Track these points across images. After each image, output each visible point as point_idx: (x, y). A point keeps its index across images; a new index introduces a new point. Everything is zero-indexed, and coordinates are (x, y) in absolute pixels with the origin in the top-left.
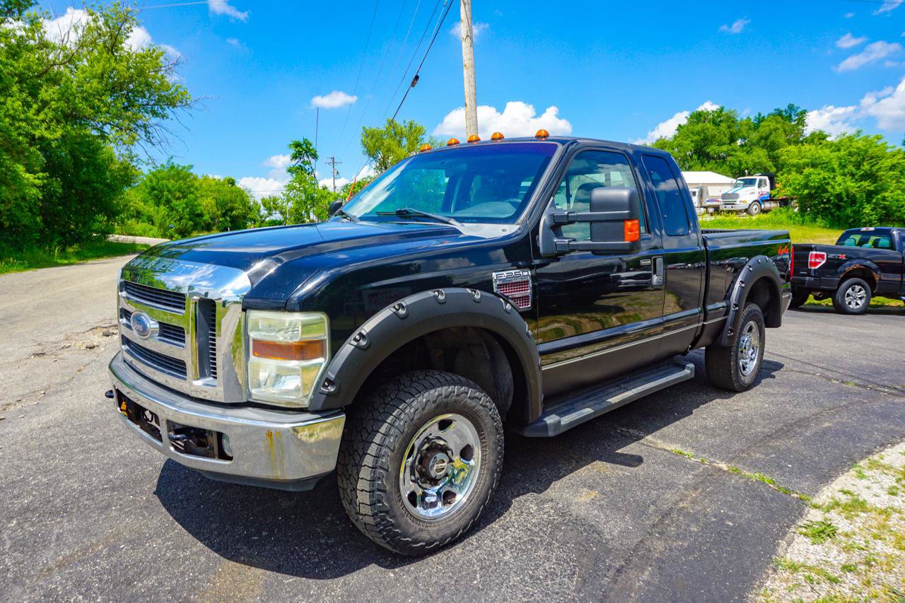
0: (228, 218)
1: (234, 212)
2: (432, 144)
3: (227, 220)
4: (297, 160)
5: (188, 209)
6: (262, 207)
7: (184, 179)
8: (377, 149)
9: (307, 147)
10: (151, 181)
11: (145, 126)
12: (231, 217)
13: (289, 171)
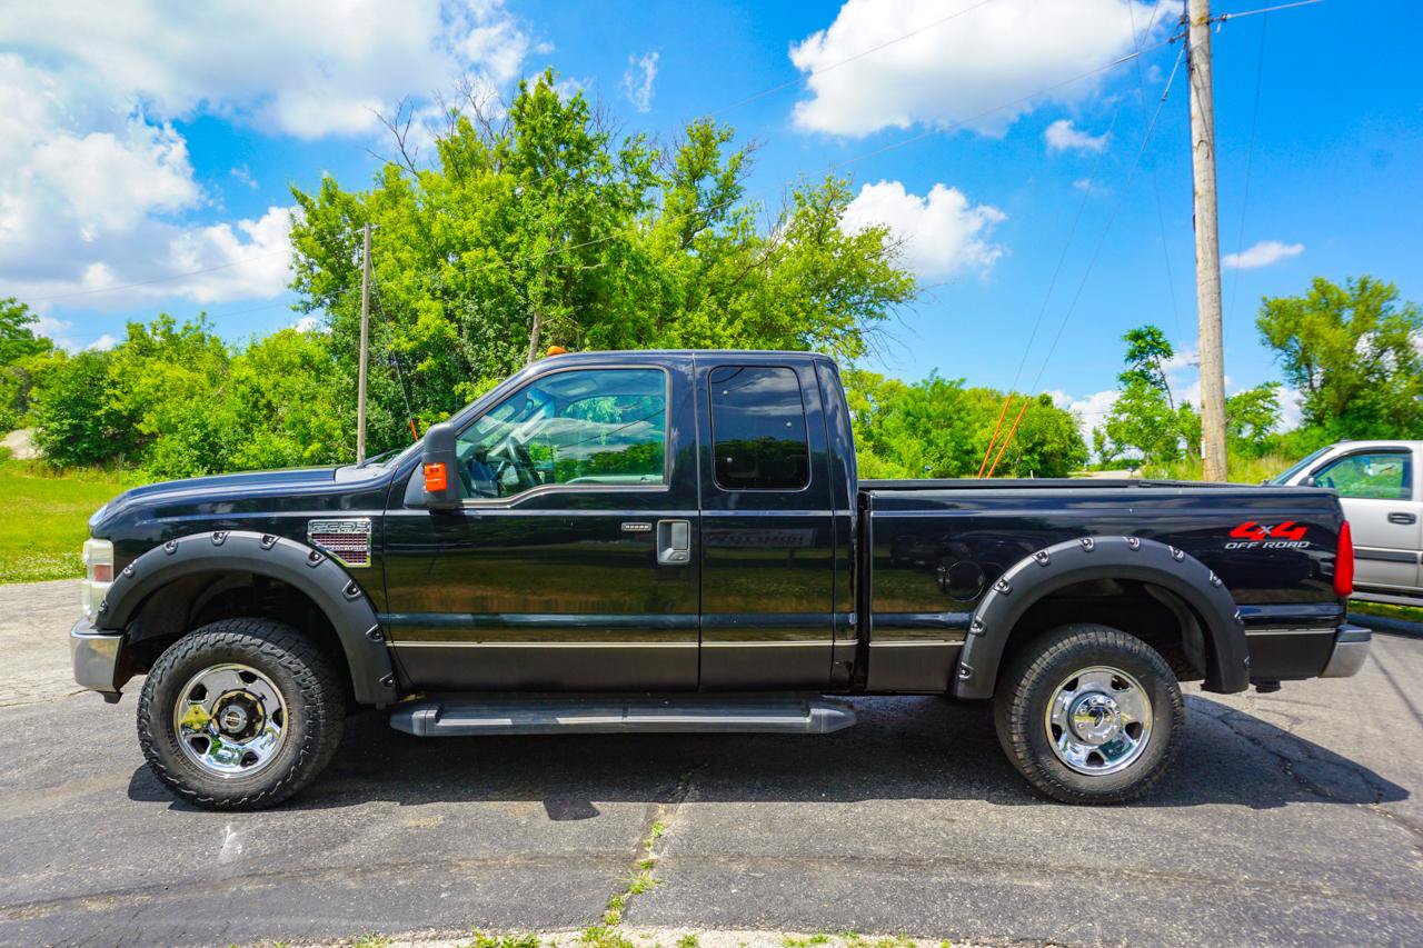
0: (1036, 457)
1: (1045, 448)
2: (1411, 315)
3: (1033, 460)
4: (1135, 363)
5: (953, 444)
6: (1108, 439)
7: (950, 399)
8: (1290, 334)
9: (1153, 340)
10: (906, 404)
11: (855, 332)
12: (1041, 454)
13: (1122, 379)
